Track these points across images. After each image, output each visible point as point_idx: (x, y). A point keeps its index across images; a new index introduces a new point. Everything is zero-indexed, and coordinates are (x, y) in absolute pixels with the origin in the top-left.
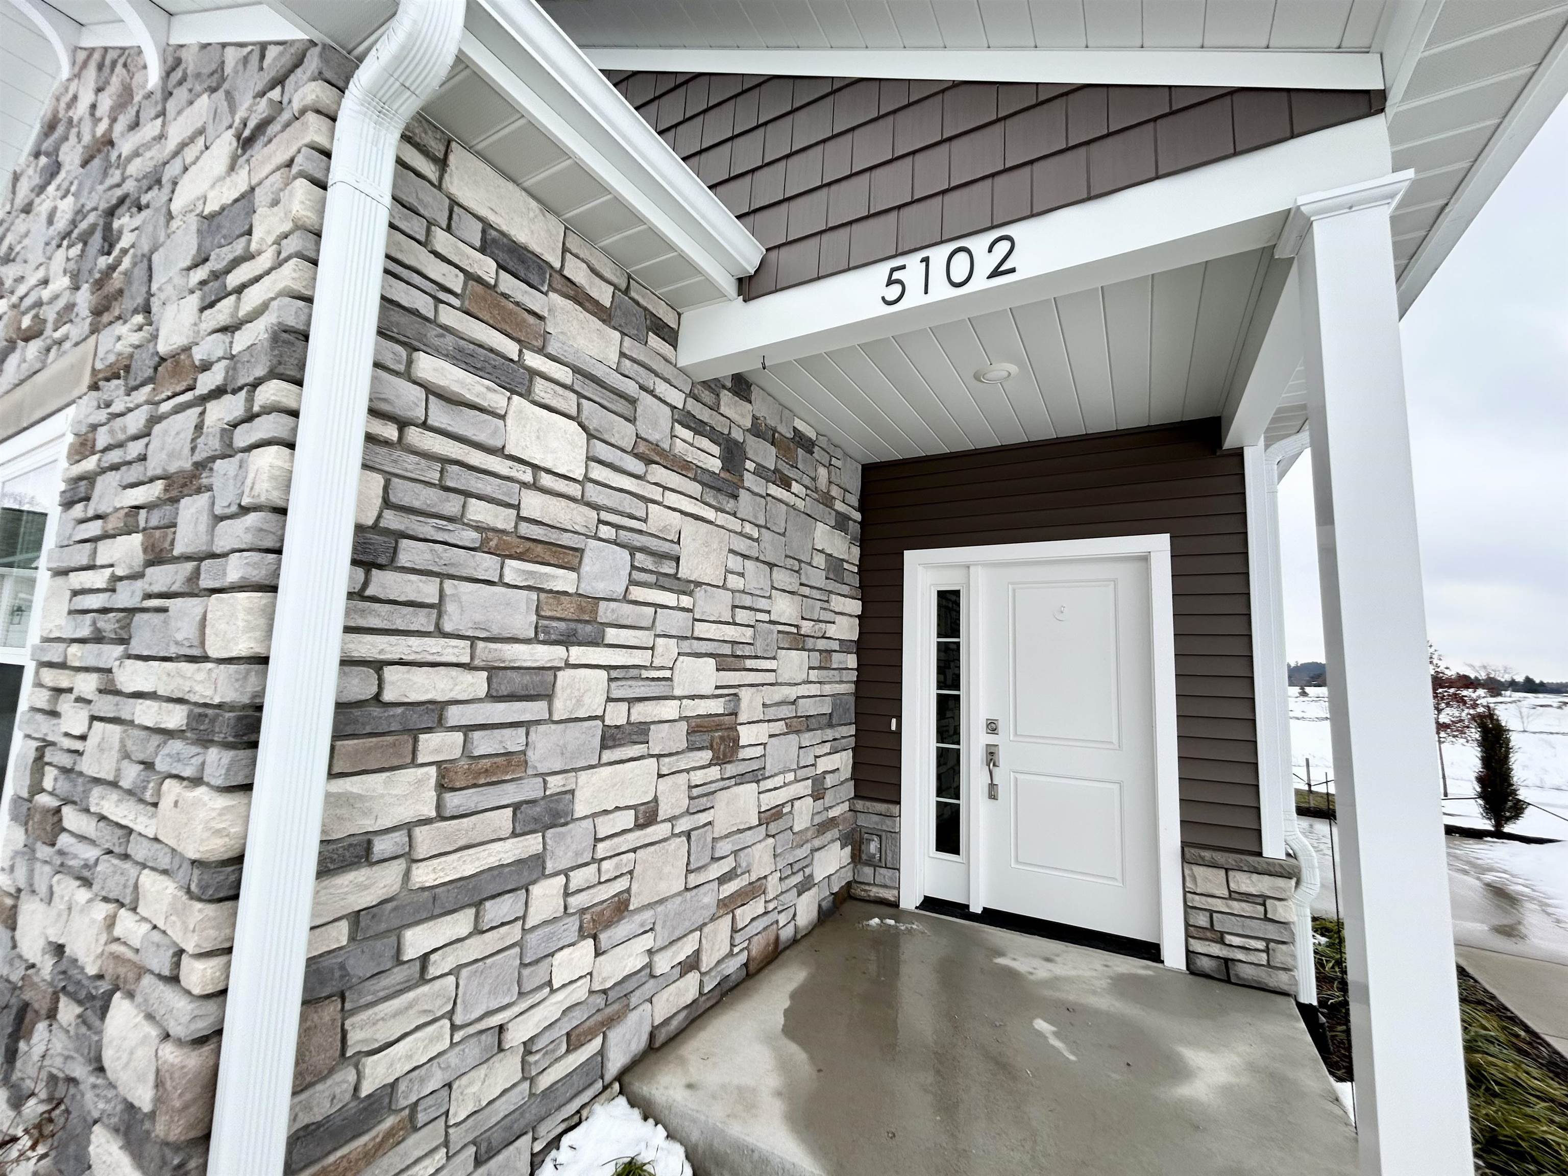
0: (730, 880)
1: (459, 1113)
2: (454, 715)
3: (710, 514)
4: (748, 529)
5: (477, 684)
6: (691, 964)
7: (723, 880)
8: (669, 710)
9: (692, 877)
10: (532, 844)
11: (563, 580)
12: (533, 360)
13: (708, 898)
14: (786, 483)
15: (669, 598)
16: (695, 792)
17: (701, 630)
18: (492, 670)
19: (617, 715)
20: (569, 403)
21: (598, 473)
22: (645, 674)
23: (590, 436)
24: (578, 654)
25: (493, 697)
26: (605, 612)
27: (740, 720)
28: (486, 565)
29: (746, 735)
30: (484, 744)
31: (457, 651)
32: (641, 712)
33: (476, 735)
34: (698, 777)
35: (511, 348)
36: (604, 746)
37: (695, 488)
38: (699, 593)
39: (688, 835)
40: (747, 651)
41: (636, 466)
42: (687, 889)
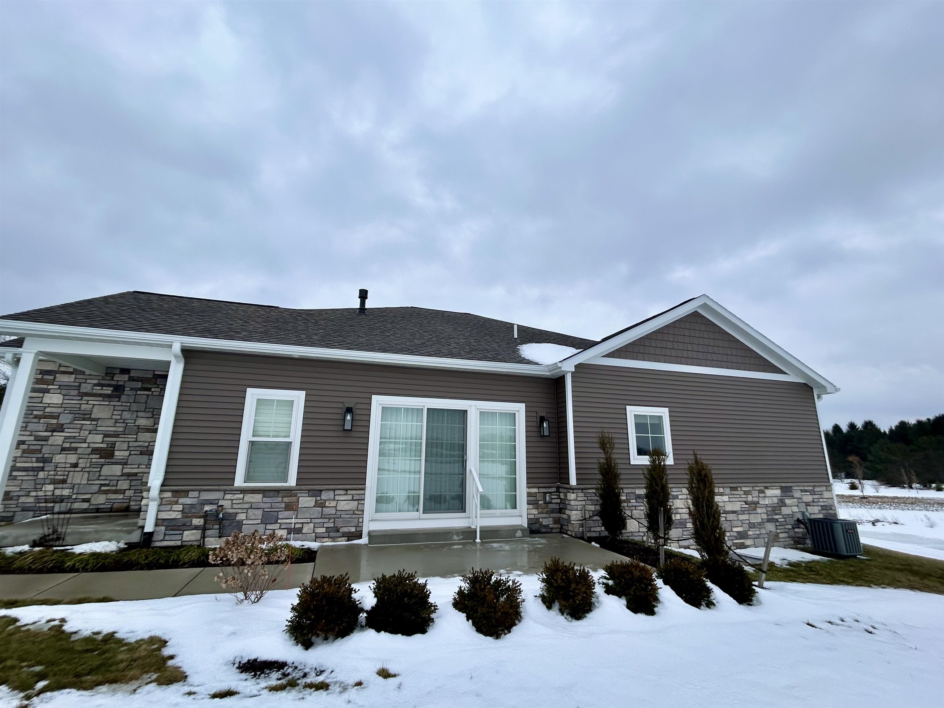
0: (106, 486)
1: (20, 501)
2: (27, 443)
3: (107, 403)
4: (124, 404)
5: (32, 438)
6: (87, 500)
7: (102, 485)
8: (85, 445)
9: (89, 481)
10: (41, 465)
11: (54, 421)
12: (50, 387)
13: (95, 488)
14: (149, 389)
15: (89, 422)
16: (92, 463)
17: (98, 428)
18: (36, 436)
19: (67, 445)
20: (59, 391)
21: (65, 402)
22: (76, 438)
23: (64, 395)
24: (55, 434)
25: (35, 440)
26: (65, 426)
27: (116, 449)
28: (35, 420)
29: (117, 453)
30: (32, 447)
31: (28, 433)
32: (73, 445)
33: (30, 446)
34: (93, 460)
35: (45, 386)
36: (61, 451)
37: (101, 399)
38: (100, 421)
39: (89, 472)
40: (119, 433)
41: (80, 398)
42: (87, 484)
